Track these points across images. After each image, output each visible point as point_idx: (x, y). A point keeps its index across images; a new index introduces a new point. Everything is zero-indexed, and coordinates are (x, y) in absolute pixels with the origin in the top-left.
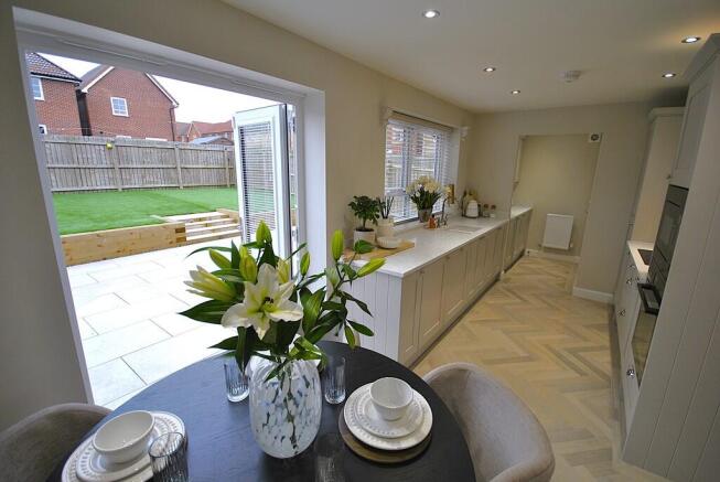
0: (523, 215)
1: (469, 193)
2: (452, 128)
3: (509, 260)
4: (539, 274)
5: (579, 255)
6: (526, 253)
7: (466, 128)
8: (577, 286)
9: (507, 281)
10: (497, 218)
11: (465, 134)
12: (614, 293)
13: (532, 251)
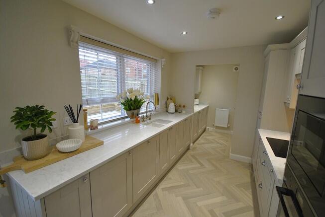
0: (203, 110)
1: (170, 98)
2: (156, 60)
3: (196, 135)
4: (212, 143)
5: (232, 130)
6: (207, 130)
7: (164, 60)
8: (231, 153)
9: (194, 149)
10: (186, 113)
11: (163, 63)
12: (252, 157)
13: (210, 128)
